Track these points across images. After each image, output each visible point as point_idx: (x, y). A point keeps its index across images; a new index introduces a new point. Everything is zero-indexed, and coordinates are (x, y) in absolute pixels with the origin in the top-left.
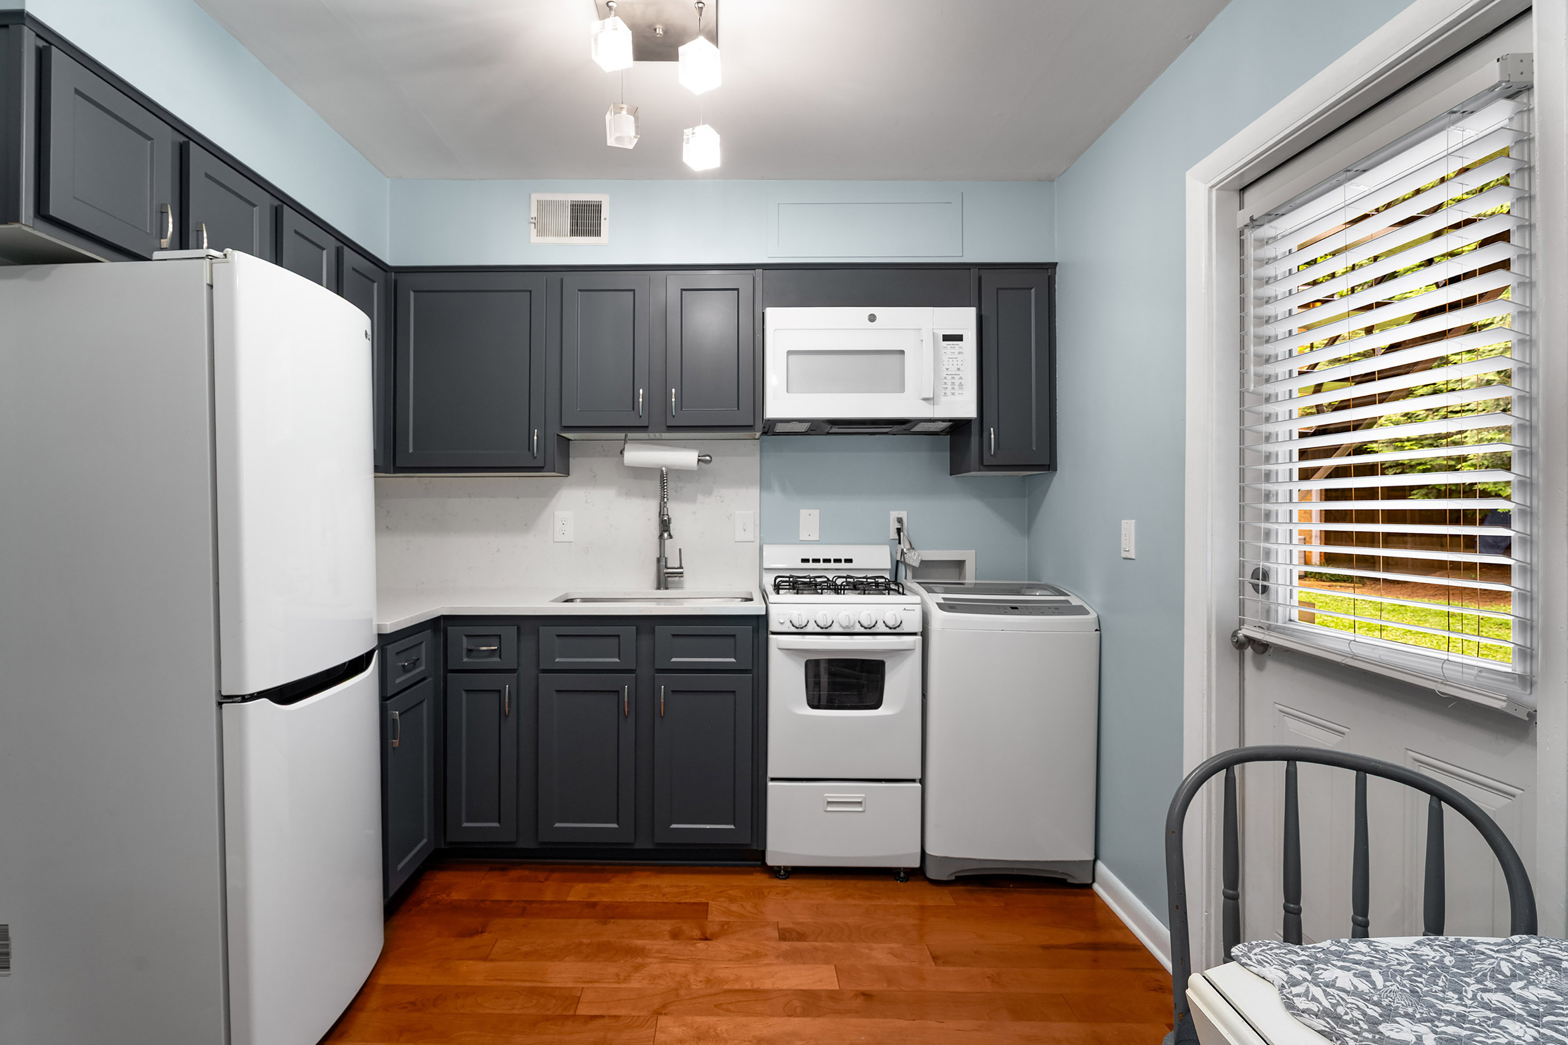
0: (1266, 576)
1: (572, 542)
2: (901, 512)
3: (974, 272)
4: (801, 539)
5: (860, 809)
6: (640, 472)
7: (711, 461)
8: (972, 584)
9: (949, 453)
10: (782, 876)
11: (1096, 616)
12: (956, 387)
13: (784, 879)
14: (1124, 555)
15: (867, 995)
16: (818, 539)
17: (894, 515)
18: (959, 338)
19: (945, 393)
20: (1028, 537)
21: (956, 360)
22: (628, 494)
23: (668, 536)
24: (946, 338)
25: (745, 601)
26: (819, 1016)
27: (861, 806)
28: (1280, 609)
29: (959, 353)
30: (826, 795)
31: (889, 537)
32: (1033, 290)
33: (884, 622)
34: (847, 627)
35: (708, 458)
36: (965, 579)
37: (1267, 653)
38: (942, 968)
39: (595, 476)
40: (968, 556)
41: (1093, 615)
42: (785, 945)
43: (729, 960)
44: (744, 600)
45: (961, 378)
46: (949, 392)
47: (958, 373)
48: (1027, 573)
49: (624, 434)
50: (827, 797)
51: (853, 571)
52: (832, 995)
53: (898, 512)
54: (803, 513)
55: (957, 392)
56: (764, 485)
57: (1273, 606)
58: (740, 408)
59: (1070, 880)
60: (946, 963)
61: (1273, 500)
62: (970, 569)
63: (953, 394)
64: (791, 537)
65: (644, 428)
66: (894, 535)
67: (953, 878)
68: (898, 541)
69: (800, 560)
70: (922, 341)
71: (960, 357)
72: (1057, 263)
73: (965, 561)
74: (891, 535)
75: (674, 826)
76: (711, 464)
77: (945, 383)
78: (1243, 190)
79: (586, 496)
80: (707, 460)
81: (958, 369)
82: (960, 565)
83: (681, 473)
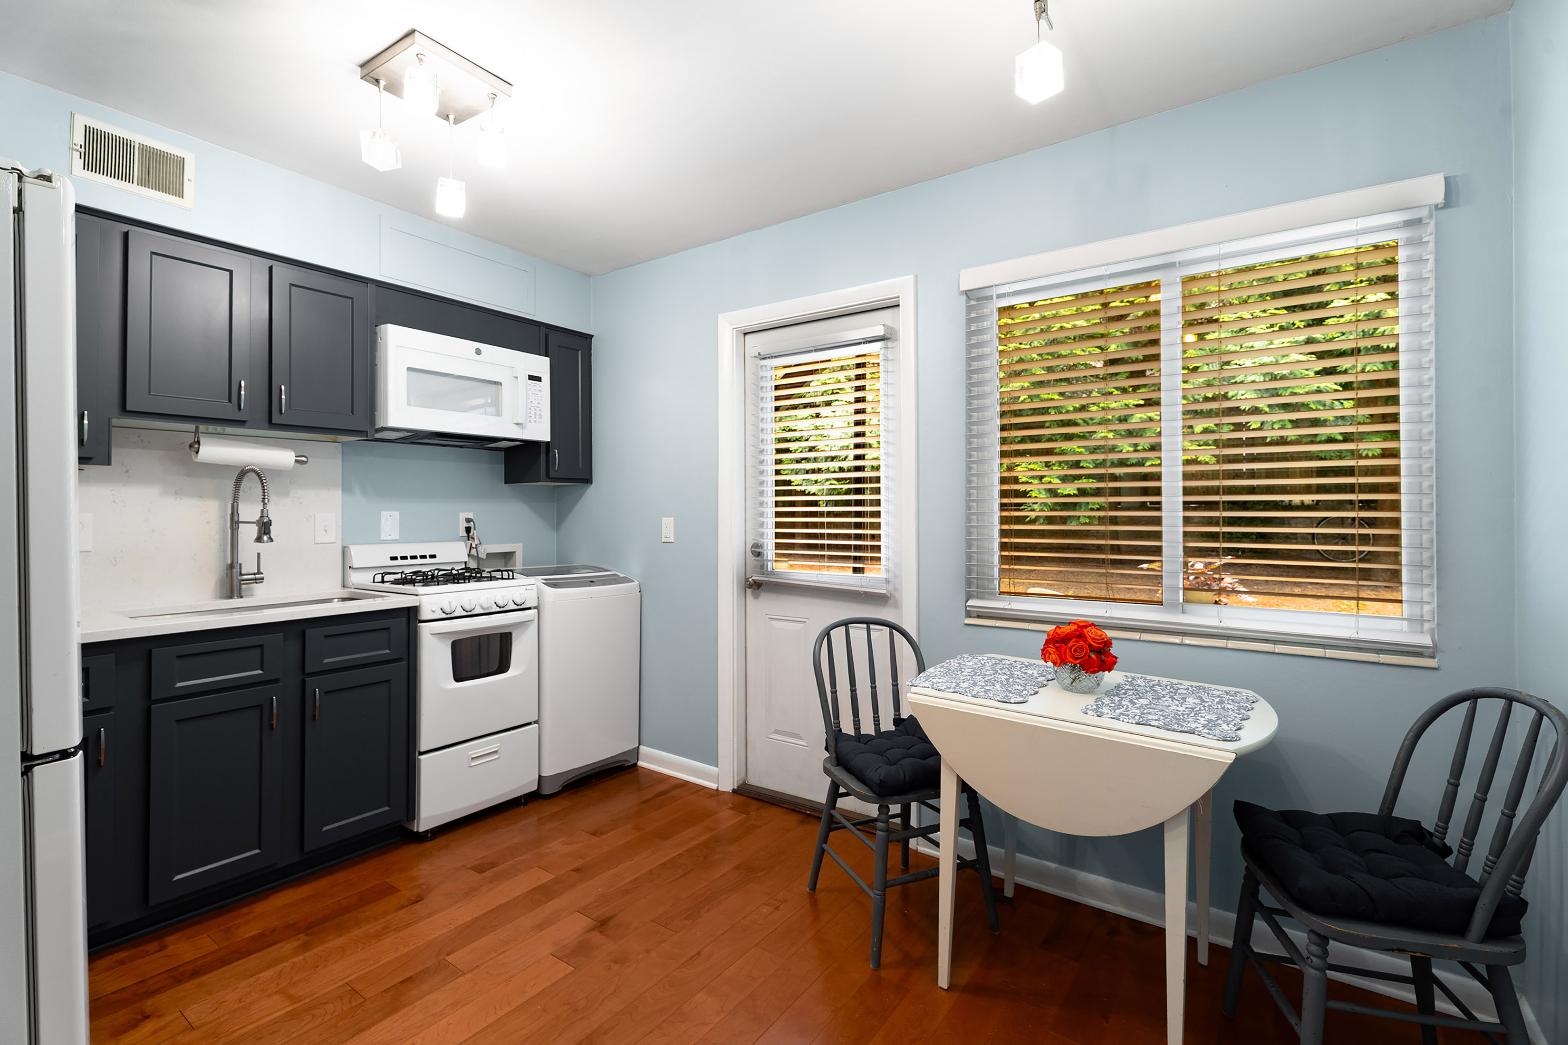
0: (761, 546)
1: (90, 552)
2: (469, 514)
3: (543, 330)
4: (382, 539)
5: (497, 757)
6: (216, 469)
7: (307, 462)
8: (520, 569)
9: (504, 466)
10: (430, 838)
11: (638, 583)
12: (537, 417)
13: (433, 840)
14: (664, 540)
15: (577, 870)
16: (398, 538)
17: (463, 516)
18: (539, 379)
19: (530, 421)
20: (557, 533)
21: (537, 396)
22: (179, 493)
23: (268, 539)
24: (531, 378)
25: (342, 601)
26: (561, 895)
27: (497, 754)
28: (769, 563)
29: (539, 391)
30: (470, 753)
31: (459, 534)
32: (580, 352)
33: (513, 601)
34: (488, 608)
35: (303, 459)
36: (515, 566)
37: (761, 588)
38: (603, 837)
39: (127, 471)
40: (517, 548)
41: (636, 583)
42: (488, 874)
43: (456, 902)
44: (340, 600)
45: (540, 410)
46: (533, 420)
47: (539, 406)
48: (556, 558)
49: (194, 426)
50: (471, 754)
51: (441, 565)
52: (556, 881)
53: (466, 513)
54: (385, 514)
55: (538, 420)
56: (346, 488)
57: (765, 563)
58: (355, 413)
59: (627, 764)
60: (602, 834)
61: (765, 506)
62: (519, 558)
63: (535, 422)
64: (373, 538)
65: (241, 423)
66: (463, 533)
67: (561, 788)
68: (467, 538)
69: (389, 558)
70: (516, 378)
71: (539, 393)
72: (593, 336)
73: (515, 552)
74: (460, 533)
75: (325, 829)
76: (305, 466)
77: (530, 413)
78: (745, 334)
79: (113, 495)
80: (303, 461)
81: (539, 403)
82: (511, 554)
83: (278, 472)
